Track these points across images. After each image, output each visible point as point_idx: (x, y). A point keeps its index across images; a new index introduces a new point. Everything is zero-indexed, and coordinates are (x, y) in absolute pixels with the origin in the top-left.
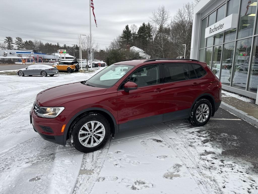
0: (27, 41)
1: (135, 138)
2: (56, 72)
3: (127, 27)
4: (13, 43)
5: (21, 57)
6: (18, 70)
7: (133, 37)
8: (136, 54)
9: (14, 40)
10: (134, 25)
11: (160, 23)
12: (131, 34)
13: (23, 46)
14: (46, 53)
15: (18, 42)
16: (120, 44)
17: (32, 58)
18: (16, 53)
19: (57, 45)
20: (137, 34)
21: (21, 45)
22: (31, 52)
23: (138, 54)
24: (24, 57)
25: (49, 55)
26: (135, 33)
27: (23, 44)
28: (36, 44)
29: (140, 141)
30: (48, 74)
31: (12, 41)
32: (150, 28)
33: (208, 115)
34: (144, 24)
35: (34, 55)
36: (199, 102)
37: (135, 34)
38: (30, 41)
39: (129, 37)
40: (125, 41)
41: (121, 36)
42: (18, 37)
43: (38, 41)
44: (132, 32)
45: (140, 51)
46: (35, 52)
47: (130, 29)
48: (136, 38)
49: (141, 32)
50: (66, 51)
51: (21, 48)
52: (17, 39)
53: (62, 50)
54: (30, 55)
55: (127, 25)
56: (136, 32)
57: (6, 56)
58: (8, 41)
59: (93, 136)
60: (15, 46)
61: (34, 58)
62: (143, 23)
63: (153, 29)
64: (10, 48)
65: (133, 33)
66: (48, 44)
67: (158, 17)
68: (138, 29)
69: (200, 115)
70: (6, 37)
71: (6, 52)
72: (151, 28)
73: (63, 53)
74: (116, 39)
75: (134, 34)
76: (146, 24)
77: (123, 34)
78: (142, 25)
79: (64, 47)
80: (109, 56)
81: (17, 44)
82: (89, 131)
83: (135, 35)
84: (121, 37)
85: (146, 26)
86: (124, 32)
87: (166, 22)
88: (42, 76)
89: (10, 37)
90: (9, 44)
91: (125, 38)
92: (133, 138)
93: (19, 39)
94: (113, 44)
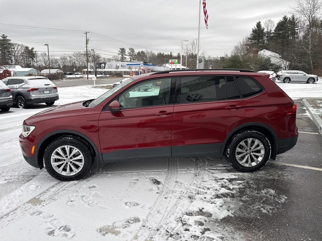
0: (139, 52)
1: (133, 174)
2: (150, 87)
3: (259, 25)
4: (126, 55)
5: (131, 70)
6: (114, 84)
7: (266, 36)
8: (265, 60)
9: (127, 51)
10: (269, 21)
11: (308, 13)
12: (265, 33)
13: (135, 58)
14: (156, 64)
15: (130, 53)
16: (247, 48)
17: (142, 70)
18: (126, 66)
19: (170, 54)
20: (273, 33)
21: (134, 56)
22: (141, 64)
23: (268, 60)
24: (133, 70)
25: (159, 66)
26: (271, 30)
27: (135, 55)
28: (147, 54)
29: (133, 179)
30: (142, 89)
31: (125, 52)
32: (294, 22)
33: (263, 156)
34: (285, 18)
35: (144, 67)
36: (241, 134)
37: (271, 32)
38: (142, 51)
39: (260, 37)
40: (254, 44)
41: (249, 37)
42: (131, 48)
43: (149, 51)
44: (265, 30)
45: (272, 56)
46: (145, 63)
47: (262, 27)
48: (272, 38)
49: (281, 30)
50: (177, 62)
51: (133, 59)
52: (130, 50)
53: (173, 60)
54: (140, 67)
55: (258, 22)
56: (273, 30)
57: (118, 68)
58: (122, 52)
59: (65, 162)
60: (128, 58)
61: (143, 70)
62: (283, 16)
63: (299, 24)
64: (123, 59)
65: (267, 32)
66: (161, 53)
67: (305, 5)
68: (276, 25)
69: (247, 154)
70: (120, 49)
71: (118, 65)
72: (296, 22)
73: (174, 63)
74: (242, 41)
75: (269, 33)
76: (289, 16)
77: (252, 34)
78: (282, 19)
79: (178, 56)
80: (226, 65)
81: (129, 56)
82: (70, 156)
83: (271, 34)
84: (249, 39)
85: (289, 20)
86: (254, 31)
87: (318, 11)
88: (135, 91)
89: (123, 48)
90: (122, 55)
91: (255, 39)
92: (132, 173)
93: (132, 50)
94: (237, 48)
